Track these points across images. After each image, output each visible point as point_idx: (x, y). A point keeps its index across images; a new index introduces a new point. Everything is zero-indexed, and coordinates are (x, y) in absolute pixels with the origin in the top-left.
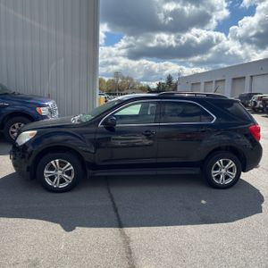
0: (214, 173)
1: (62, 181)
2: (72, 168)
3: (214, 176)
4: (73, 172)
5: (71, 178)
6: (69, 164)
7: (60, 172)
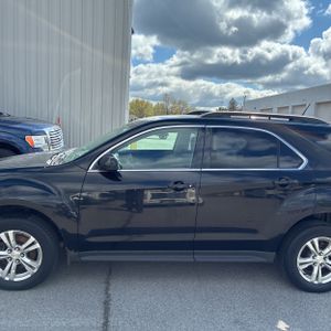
0: (301, 263)
1: (20, 269)
2: (38, 246)
3: (301, 268)
4: (40, 253)
5: (37, 265)
6: (32, 239)
7: (16, 253)
